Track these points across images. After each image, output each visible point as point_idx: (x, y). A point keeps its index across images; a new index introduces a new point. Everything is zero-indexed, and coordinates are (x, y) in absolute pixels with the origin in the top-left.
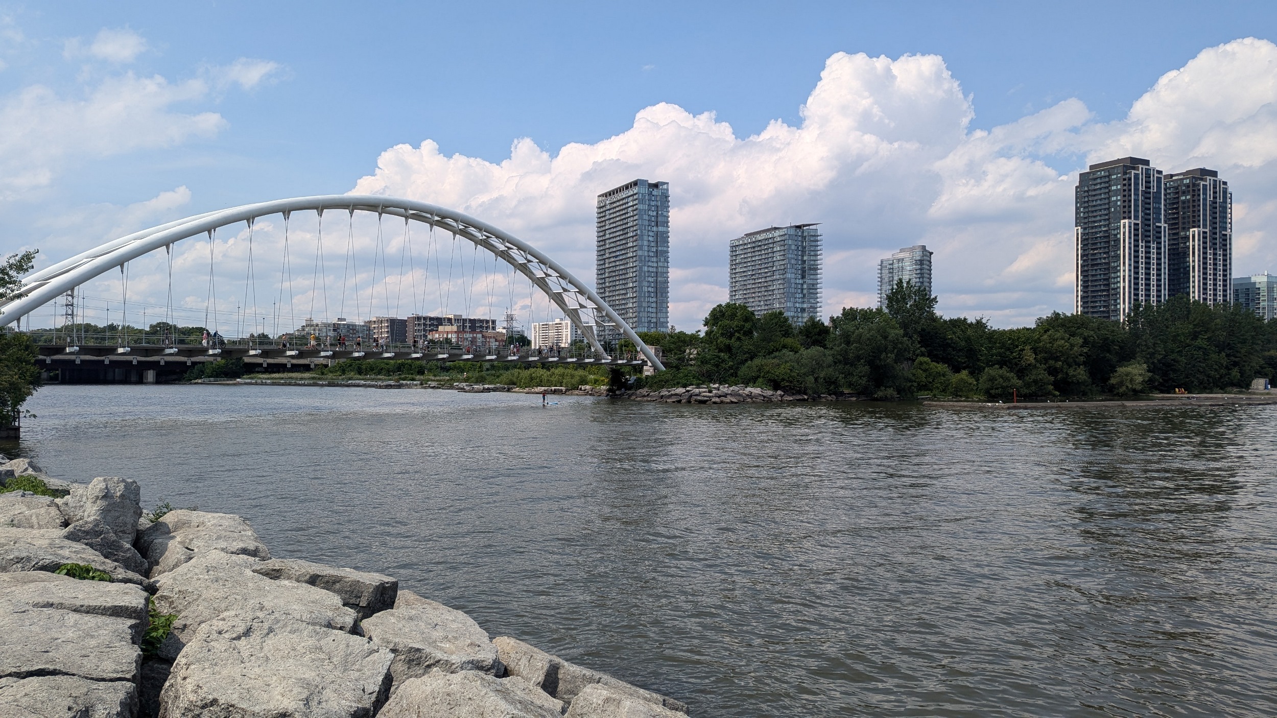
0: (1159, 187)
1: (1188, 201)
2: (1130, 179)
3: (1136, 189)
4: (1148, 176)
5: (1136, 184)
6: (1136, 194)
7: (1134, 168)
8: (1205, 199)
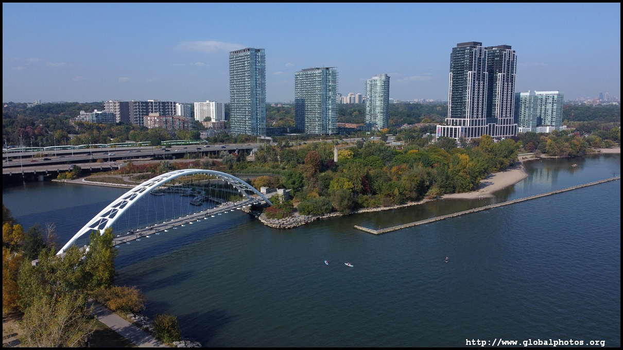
0: (485, 56)
1: (498, 60)
2: (473, 52)
3: (475, 57)
4: (481, 51)
5: (475, 54)
6: (475, 59)
7: (475, 47)
8: (505, 60)
